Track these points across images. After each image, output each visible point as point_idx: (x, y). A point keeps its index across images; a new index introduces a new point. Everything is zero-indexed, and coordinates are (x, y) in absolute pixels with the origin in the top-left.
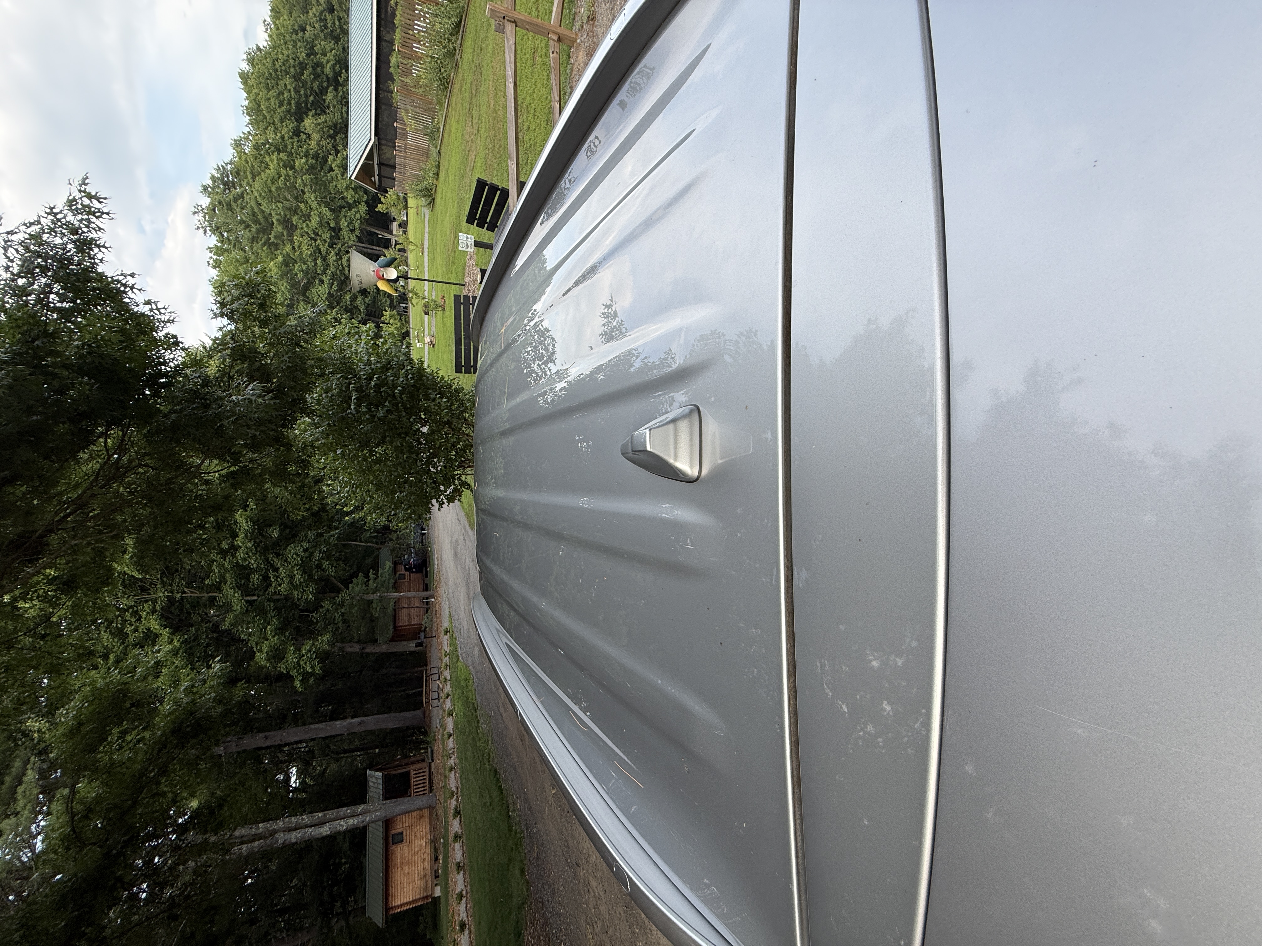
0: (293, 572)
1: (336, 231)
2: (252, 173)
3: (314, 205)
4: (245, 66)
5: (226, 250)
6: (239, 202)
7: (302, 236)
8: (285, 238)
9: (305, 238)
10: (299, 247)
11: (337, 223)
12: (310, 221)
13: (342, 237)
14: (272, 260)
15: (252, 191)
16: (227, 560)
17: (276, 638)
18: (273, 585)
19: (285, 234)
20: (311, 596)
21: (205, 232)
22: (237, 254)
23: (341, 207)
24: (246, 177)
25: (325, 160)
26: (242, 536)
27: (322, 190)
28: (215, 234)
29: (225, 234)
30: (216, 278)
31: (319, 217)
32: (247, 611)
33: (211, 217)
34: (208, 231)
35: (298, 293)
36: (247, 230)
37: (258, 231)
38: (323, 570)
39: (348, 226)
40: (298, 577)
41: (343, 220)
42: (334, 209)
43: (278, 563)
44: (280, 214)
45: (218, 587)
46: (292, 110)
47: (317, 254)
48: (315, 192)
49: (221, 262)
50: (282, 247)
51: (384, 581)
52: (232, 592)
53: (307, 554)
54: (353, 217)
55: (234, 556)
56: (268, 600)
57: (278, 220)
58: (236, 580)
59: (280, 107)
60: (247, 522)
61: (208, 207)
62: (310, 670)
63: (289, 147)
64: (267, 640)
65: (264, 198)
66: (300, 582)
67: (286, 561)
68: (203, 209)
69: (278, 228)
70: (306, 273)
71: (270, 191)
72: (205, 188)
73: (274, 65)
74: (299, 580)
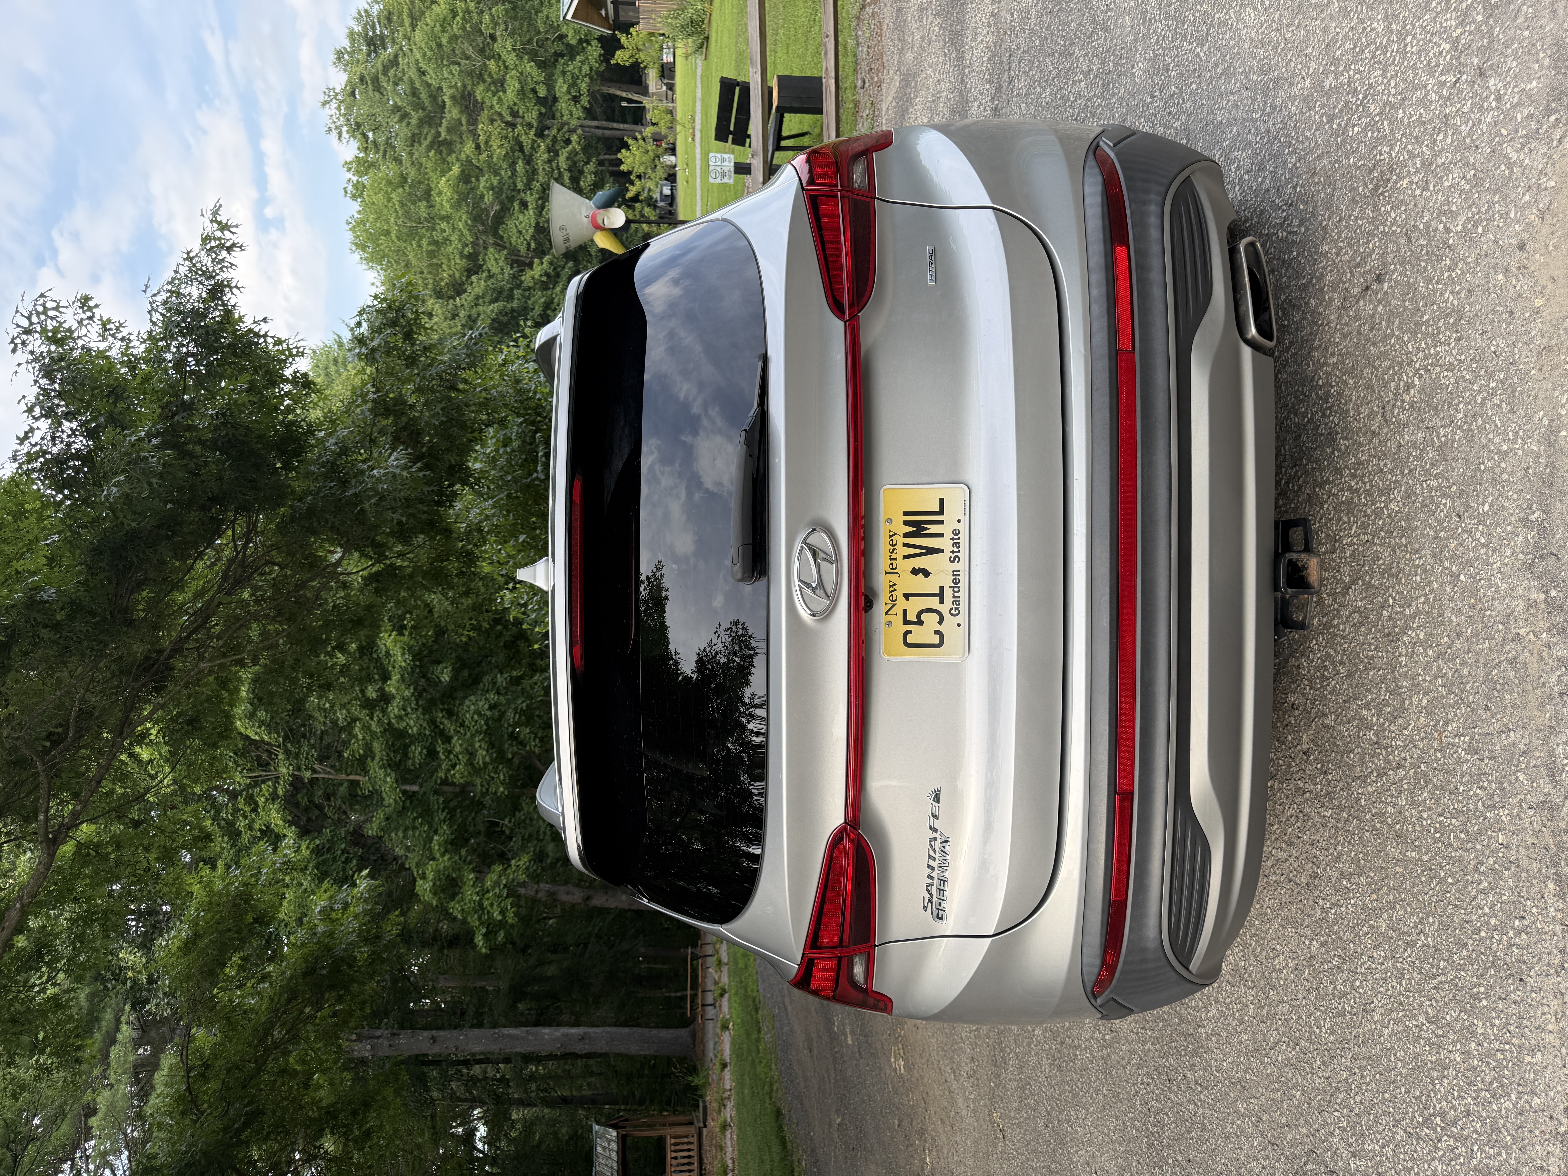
0: (472, 745)
1: (549, 102)
2: (411, 15)
3: (511, 59)
5: (372, 165)
6: (391, 73)
7: (492, 121)
8: (464, 128)
9: (496, 124)
10: (487, 142)
11: (550, 87)
12: (505, 92)
13: (558, 115)
14: (443, 173)
15: (411, 50)
16: (375, 719)
17: (446, 858)
18: (443, 766)
19: (464, 121)
21: (340, 135)
22: (389, 170)
23: (558, 55)
24: (402, 24)
26: (396, 677)
27: (525, 29)
28: (354, 137)
29: (370, 135)
30: (357, 216)
31: (520, 82)
32: (403, 808)
33: (349, 108)
34: (345, 135)
35: (484, 232)
36: (404, 124)
37: (421, 122)
38: (521, 743)
39: (569, 92)
40: (482, 755)
41: (560, 80)
42: (544, 62)
43: (449, 726)
45: (361, 764)
47: (517, 154)
48: (512, 35)
49: (364, 187)
50: (459, 146)
52: (381, 773)
53: (497, 713)
54: (576, 71)
55: (384, 711)
56: (436, 792)
57: (453, 97)
58: (388, 755)
60: (403, 654)
61: (343, 90)
62: (499, 918)
64: (434, 859)
65: (430, 59)
66: (484, 763)
67: (462, 725)
68: (337, 94)
69: (453, 113)
70: (497, 191)
71: (440, 45)
72: (340, 54)
74: (484, 758)
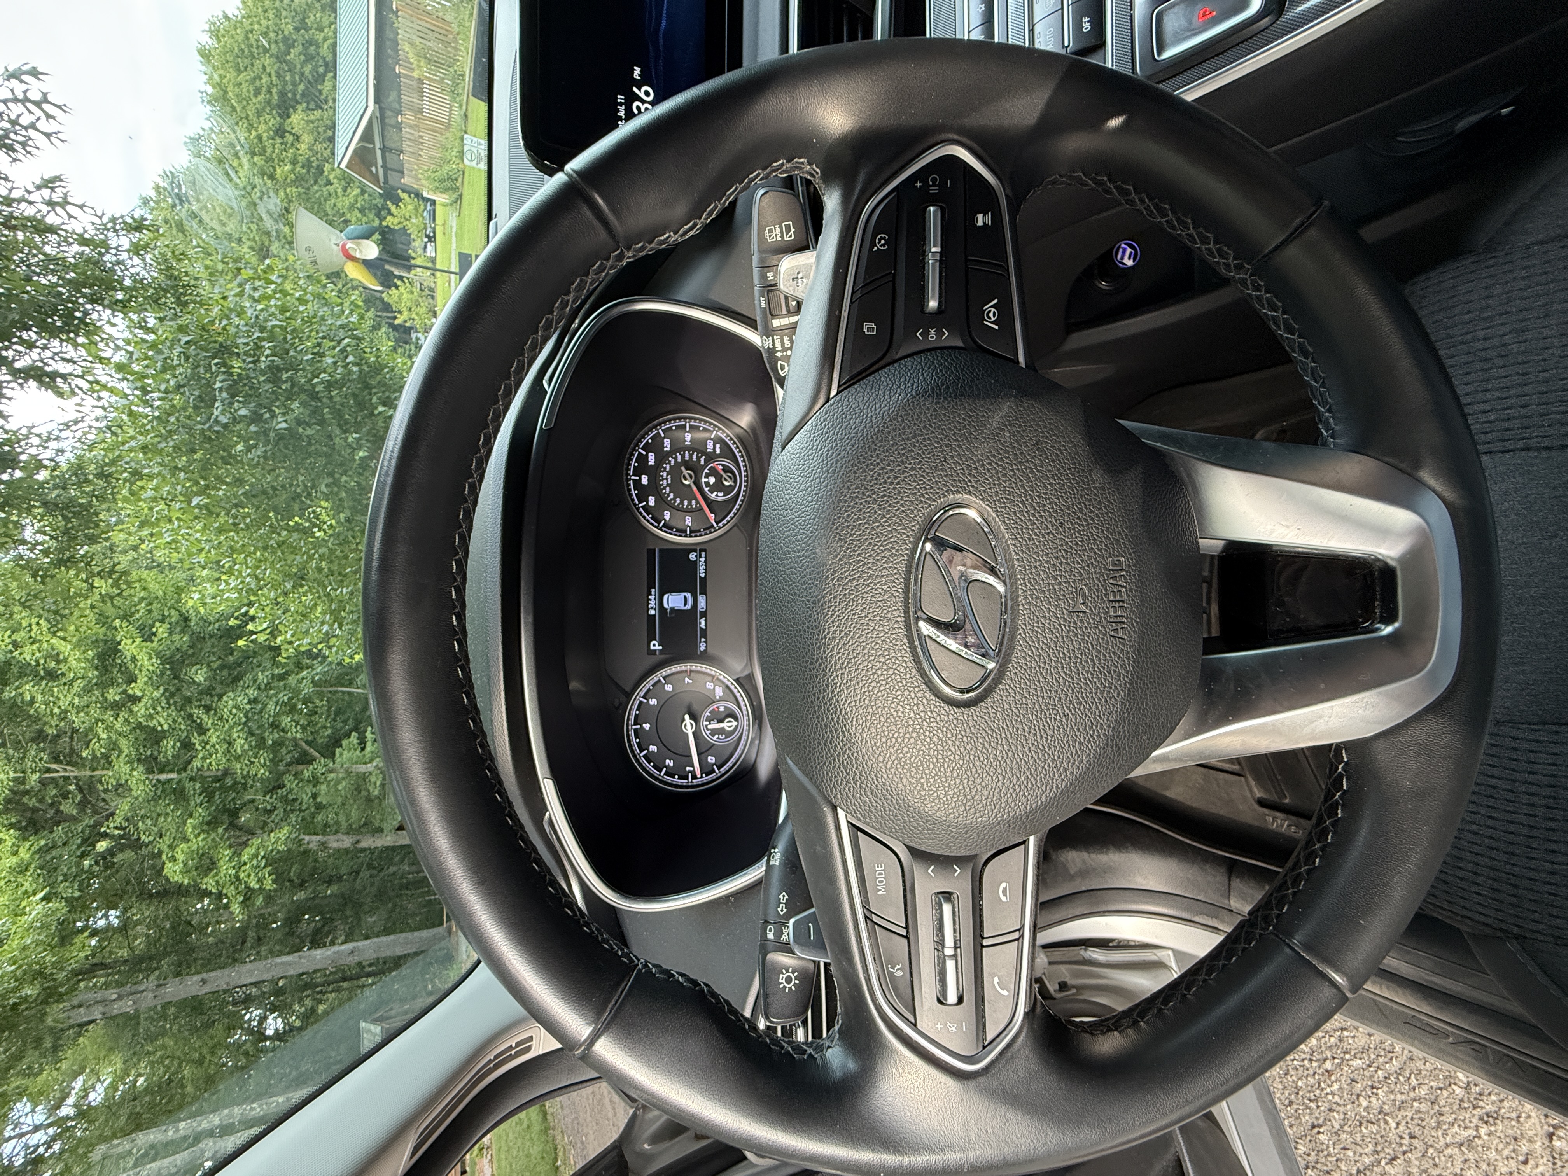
0: (230, 736)
16: (121, 719)
18: (200, 756)
20: (262, 771)
32: (154, 797)
40: (240, 744)
43: (207, 720)
45: (104, 762)
46: (274, 102)
52: (128, 768)
53: (255, 707)
55: (130, 712)
56: (192, 779)
58: (137, 750)
59: (256, 95)
60: (151, 659)
62: (257, 886)
63: (269, 150)
64: (186, 841)
66: (243, 750)
73: (248, 38)
74: (242, 746)
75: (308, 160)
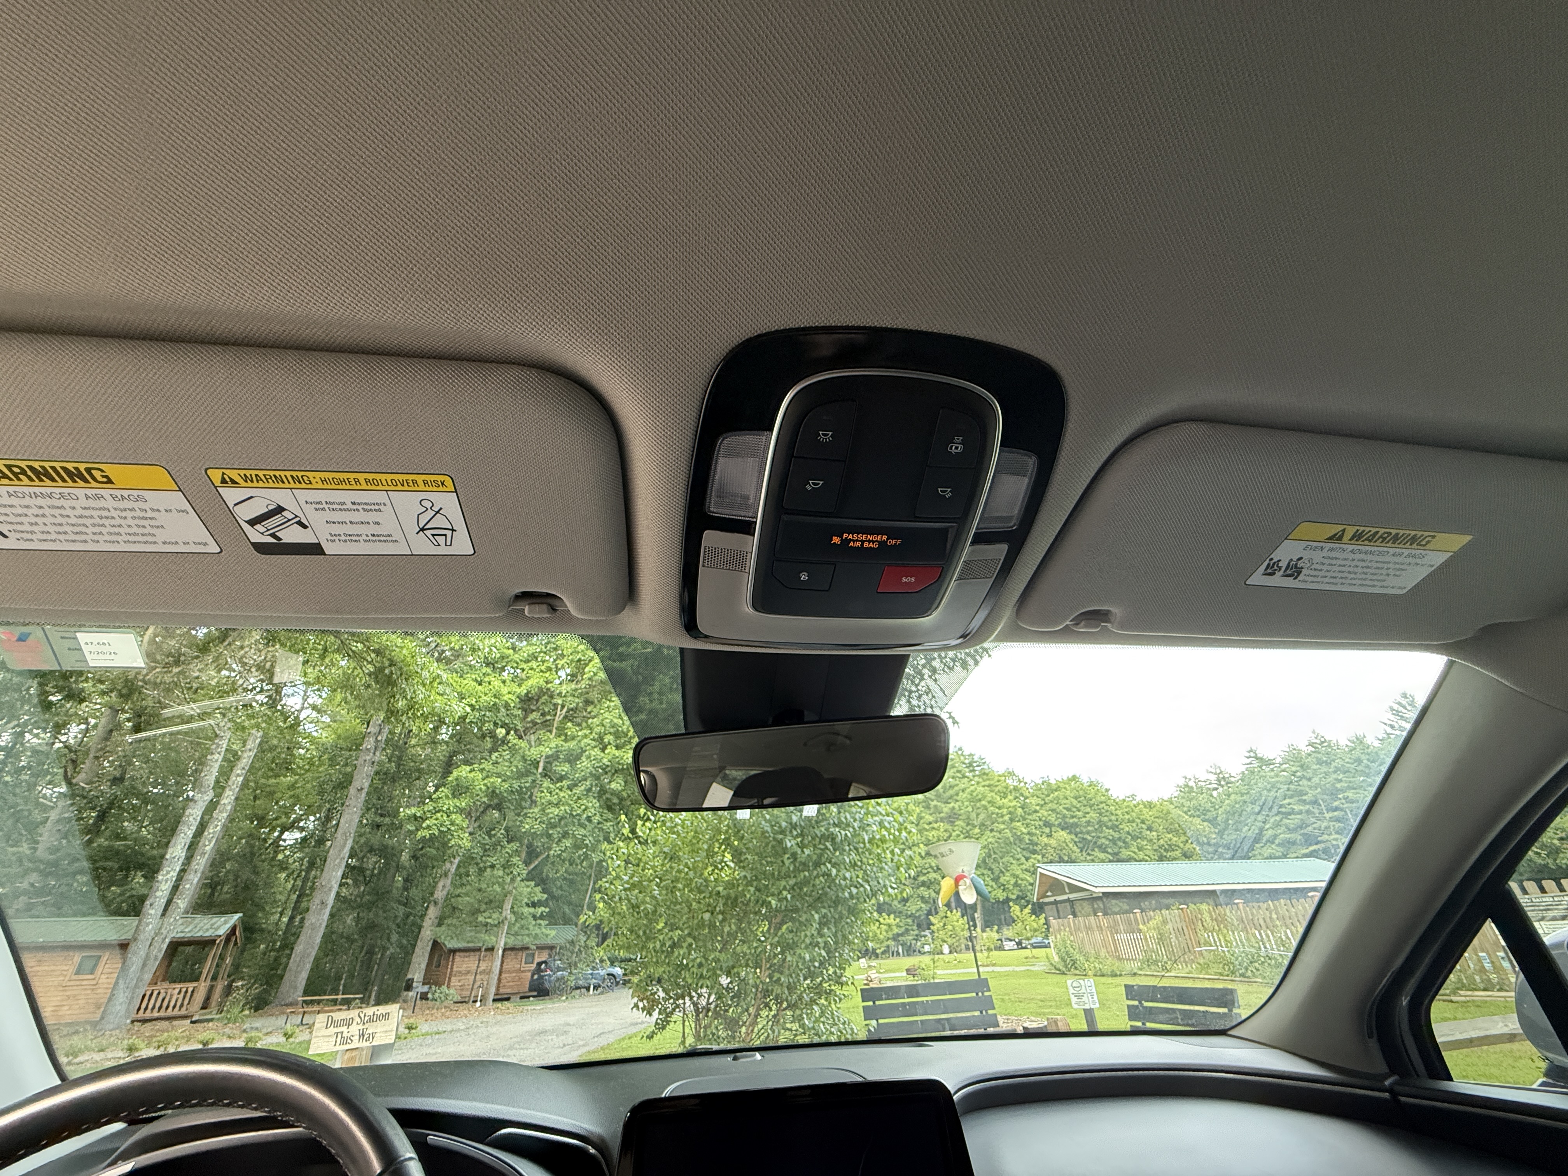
0: (563, 805)
4: (1085, 780)
16: (591, 742)
18: (551, 786)
20: (527, 827)
25: (1034, 852)
32: (527, 760)
38: (560, 841)
40: (555, 812)
43: (580, 789)
44: (960, 810)
45: (561, 734)
46: (1067, 820)
51: (528, 929)
53: (584, 821)
55: (595, 747)
56: (534, 781)
58: (565, 750)
59: (1064, 808)
62: (425, 825)
63: (1030, 817)
64: (484, 779)
73: (1101, 803)
74: (552, 813)
75: (1037, 844)
